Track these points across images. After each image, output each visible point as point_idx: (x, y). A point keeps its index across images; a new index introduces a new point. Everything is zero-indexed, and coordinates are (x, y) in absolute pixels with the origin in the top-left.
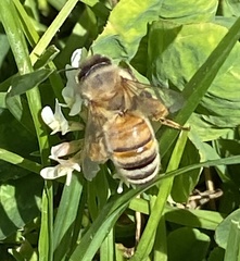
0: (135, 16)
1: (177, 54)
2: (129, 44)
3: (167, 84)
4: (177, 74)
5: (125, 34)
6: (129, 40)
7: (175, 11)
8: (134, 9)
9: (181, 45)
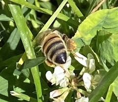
0: (91, 28)
1: (111, 48)
2: (87, 41)
3: (105, 61)
4: (111, 57)
5: (86, 37)
6: (87, 40)
7: (111, 25)
8: (90, 25)
9: (113, 43)
